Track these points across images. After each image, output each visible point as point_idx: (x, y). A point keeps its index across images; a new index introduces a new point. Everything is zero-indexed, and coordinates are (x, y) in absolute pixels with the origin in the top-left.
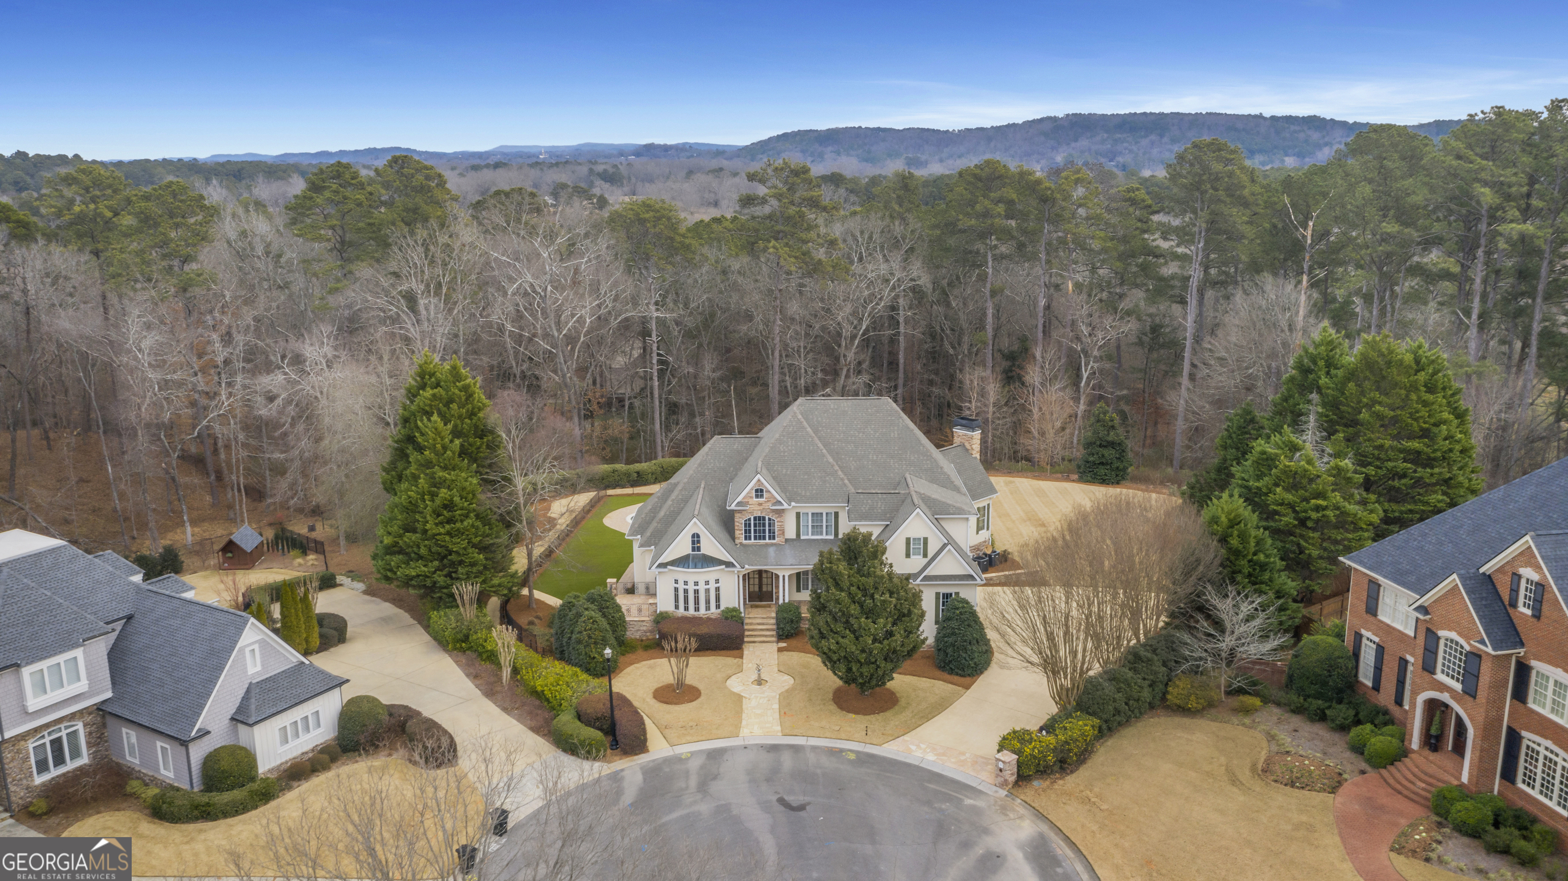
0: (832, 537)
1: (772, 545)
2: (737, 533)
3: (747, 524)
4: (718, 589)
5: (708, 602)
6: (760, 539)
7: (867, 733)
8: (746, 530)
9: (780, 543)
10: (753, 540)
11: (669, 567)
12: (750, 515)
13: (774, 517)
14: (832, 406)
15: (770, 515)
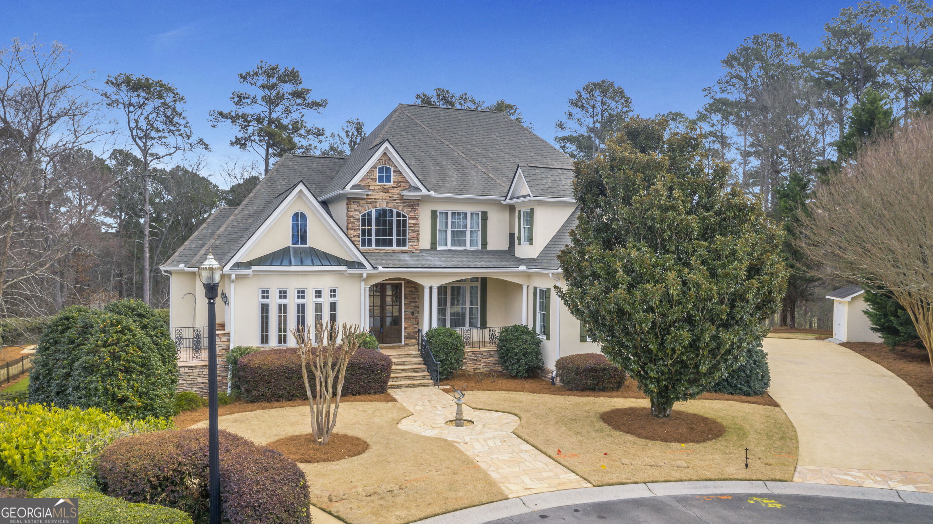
0: (479, 248)
1: (402, 252)
2: (351, 233)
3: (366, 222)
4: (333, 306)
6: (384, 245)
7: (747, 465)
8: (363, 231)
9: (414, 251)
10: (373, 247)
11: (254, 268)
12: (370, 206)
13: (405, 210)
14: (442, 114)
15: (400, 208)
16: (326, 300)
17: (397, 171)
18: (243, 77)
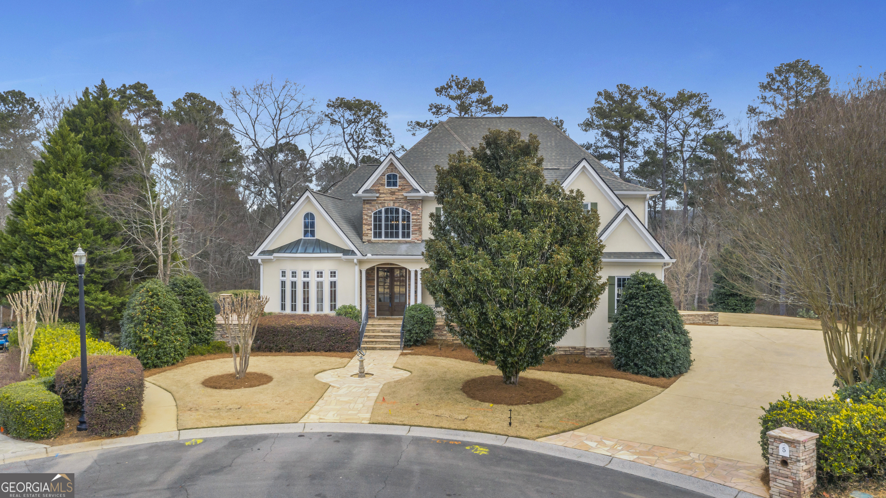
1: (406, 242)
2: (365, 228)
3: (377, 218)
4: (333, 285)
5: (320, 300)
6: (392, 236)
7: (510, 424)
8: (375, 225)
9: (416, 241)
10: (383, 238)
11: (276, 255)
12: (380, 206)
13: (409, 208)
14: (484, 123)
15: (405, 207)
16: (327, 280)
17: (402, 177)
18: (439, 91)
